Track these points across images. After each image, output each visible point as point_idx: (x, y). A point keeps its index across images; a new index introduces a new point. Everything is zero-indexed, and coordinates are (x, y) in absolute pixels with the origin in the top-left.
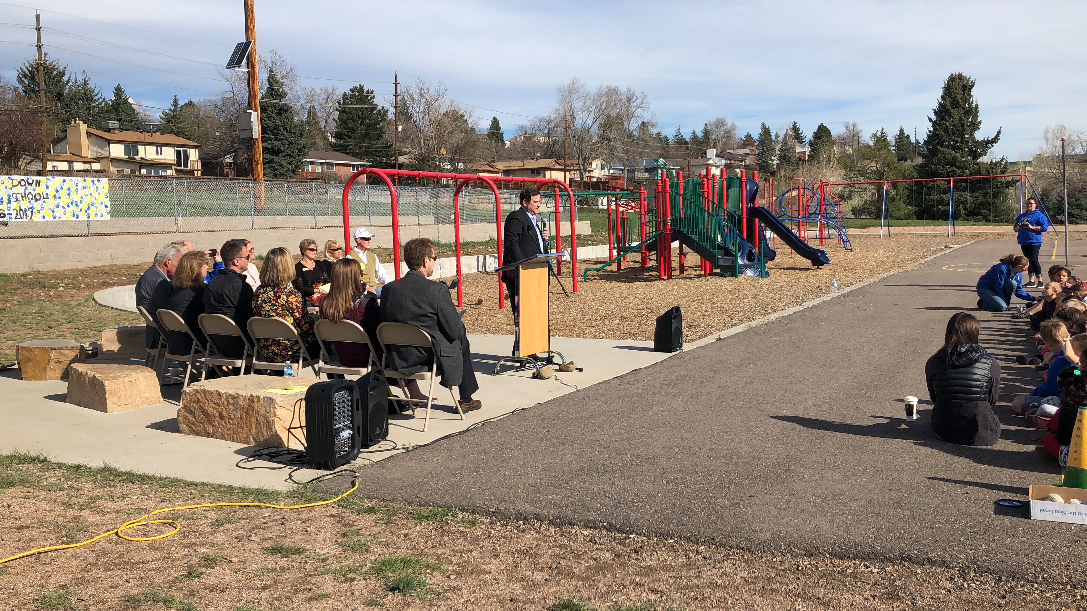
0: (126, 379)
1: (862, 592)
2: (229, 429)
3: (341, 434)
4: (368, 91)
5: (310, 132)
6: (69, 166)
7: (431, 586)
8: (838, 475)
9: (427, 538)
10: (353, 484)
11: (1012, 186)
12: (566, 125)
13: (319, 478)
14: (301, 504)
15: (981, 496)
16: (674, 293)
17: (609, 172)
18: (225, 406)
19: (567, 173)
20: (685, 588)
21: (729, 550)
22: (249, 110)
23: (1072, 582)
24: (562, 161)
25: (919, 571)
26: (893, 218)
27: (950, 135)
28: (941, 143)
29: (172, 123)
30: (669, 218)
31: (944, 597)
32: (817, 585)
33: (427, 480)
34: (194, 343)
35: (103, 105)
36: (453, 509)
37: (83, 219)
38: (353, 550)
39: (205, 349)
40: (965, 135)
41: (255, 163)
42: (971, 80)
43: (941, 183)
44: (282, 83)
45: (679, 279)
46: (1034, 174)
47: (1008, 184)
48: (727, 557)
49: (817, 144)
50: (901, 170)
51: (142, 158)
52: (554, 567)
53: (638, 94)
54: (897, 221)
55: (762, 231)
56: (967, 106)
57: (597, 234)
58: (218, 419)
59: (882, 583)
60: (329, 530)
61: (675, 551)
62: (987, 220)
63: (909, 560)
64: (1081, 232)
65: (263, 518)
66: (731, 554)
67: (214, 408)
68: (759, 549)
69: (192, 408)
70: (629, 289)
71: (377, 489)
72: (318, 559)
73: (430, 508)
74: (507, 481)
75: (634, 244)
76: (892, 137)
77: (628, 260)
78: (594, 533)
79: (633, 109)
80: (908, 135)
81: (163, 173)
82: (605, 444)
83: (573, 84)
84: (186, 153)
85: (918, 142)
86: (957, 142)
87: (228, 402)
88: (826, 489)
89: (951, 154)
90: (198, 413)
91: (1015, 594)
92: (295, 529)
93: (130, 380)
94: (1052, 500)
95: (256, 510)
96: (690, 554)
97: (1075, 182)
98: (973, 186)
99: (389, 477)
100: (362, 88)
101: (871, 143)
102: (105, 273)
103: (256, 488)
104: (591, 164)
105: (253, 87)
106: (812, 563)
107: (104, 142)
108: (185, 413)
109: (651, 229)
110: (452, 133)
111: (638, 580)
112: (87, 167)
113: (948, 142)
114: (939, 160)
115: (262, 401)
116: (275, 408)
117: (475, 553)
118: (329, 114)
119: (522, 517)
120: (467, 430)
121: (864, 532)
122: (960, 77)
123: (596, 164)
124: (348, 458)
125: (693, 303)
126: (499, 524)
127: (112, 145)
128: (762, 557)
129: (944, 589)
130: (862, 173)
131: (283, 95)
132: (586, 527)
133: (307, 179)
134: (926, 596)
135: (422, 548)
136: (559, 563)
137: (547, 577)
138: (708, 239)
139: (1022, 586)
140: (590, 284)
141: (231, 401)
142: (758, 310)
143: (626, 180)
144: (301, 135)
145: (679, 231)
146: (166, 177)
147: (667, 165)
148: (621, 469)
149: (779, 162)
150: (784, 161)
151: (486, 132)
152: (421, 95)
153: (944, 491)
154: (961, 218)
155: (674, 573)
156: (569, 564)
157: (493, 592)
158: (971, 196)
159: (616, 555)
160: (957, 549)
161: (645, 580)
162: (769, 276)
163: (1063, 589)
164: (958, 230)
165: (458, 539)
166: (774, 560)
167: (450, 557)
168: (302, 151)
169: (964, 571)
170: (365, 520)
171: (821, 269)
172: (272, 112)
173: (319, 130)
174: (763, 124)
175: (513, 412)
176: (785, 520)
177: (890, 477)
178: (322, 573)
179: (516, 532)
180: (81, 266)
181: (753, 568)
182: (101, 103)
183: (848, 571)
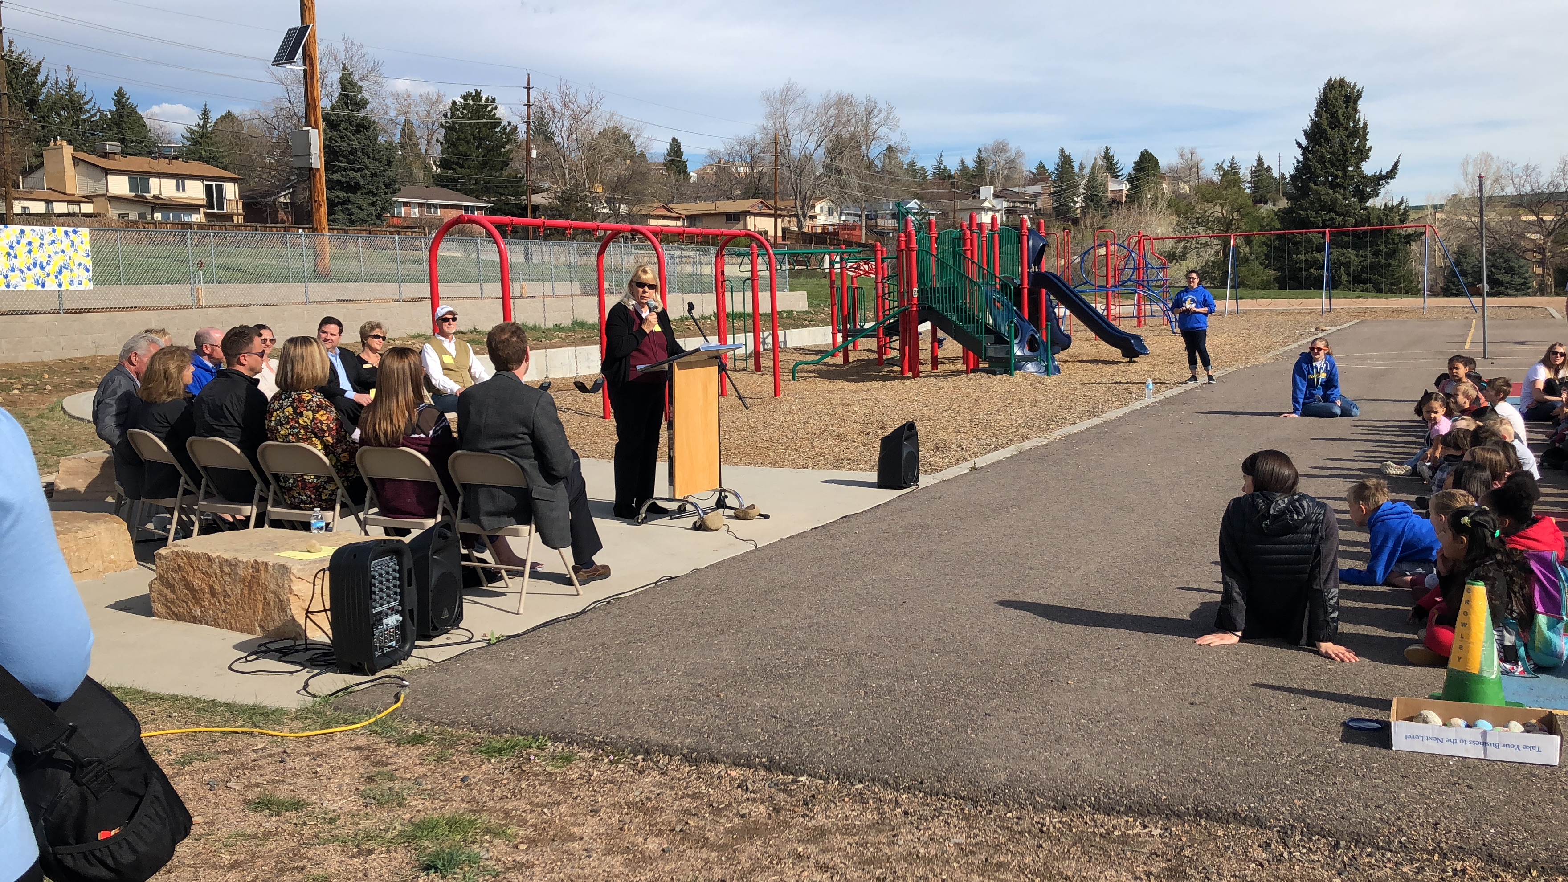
0: (80, 534)
1: (1133, 866)
2: (224, 612)
3: (385, 621)
4: (487, 99)
5: (405, 158)
6: (48, 209)
7: (487, 863)
8: (1118, 681)
9: (495, 783)
10: (397, 698)
11: (1415, 241)
12: (776, 149)
13: (347, 688)
14: (316, 729)
15: (1324, 713)
16: (919, 398)
17: (840, 218)
18: (219, 577)
19: (779, 220)
20: (869, 862)
21: (943, 800)
22: (306, 126)
23: (1441, 849)
24: (771, 203)
25: (1220, 833)
26: (1246, 286)
27: (1327, 168)
28: (1314, 179)
29: (200, 144)
30: (915, 289)
31: (1253, 875)
32: (1066, 855)
33: (508, 691)
34: (182, 480)
35: (98, 117)
36: (541, 737)
37: (52, 288)
38: (380, 804)
39: (199, 489)
40: (1348, 166)
41: (315, 205)
42: (1357, 88)
43: (1313, 235)
44: (361, 87)
45: (930, 376)
46: (1446, 223)
47: (1409, 239)
48: (939, 811)
49: (1139, 180)
50: (1258, 217)
51: (155, 197)
52: (678, 829)
53: (882, 105)
54: (1249, 291)
55: (1051, 308)
56: (1352, 125)
57: (817, 310)
58: (208, 596)
59: (1163, 853)
60: (349, 771)
61: (864, 801)
62: (1379, 290)
63: (1208, 815)
64: (1510, 307)
65: (255, 751)
66: (946, 806)
67: (203, 580)
68: (988, 799)
69: (171, 580)
70: (855, 392)
71: (431, 706)
72: (324, 818)
73: (507, 735)
74: (628, 692)
75: (868, 325)
76: (1247, 169)
77: (859, 348)
78: (747, 774)
79: (874, 127)
80: (1269, 167)
81: (187, 219)
82: (782, 633)
83: (788, 91)
84: (220, 189)
85: (1283, 176)
86: (1336, 177)
87: (222, 571)
88: (1098, 702)
89: (1328, 194)
90: (179, 586)
91: (1356, 869)
92: (300, 770)
93: (86, 535)
94: (1425, 721)
95: (245, 739)
96: (885, 807)
97: (1503, 236)
98: (1359, 240)
99: (452, 687)
100: (478, 95)
101: (1216, 178)
102: (85, 368)
103: (252, 703)
104: (813, 207)
105: (312, 93)
106: (1064, 820)
107: (98, 172)
108: (161, 587)
109: (892, 303)
110: (610, 160)
111: (800, 849)
112: (74, 209)
113: (1325, 177)
114: (1312, 203)
115: (271, 570)
116: (290, 580)
117: (563, 808)
118: (432, 132)
119: (642, 750)
120: (584, 612)
121: (1145, 772)
122: (1342, 83)
123: (820, 207)
124: (395, 657)
125: (945, 414)
126: (606, 760)
127: (110, 178)
128: (991, 811)
129: (1253, 862)
130: (1202, 221)
131: (363, 104)
132: (736, 765)
133: (398, 227)
134: (1226, 873)
135: (484, 800)
136: (687, 823)
137: (665, 846)
138: (973, 319)
139: (1369, 855)
140: (801, 385)
141: (227, 569)
142: (1037, 424)
143: (864, 231)
144: (389, 163)
145: (930, 308)
146: (190, 225)
147: (922, 209)
148: (801, 672)
149: (1084, 204)
150: (1092, 204)
151: (661, 160)
152: (565, 105)
153: (1270, 706)
154: (1341, 287)
155: (857, 838)
156: (702, 824)
157: (580, 871)
158: (1357, 256)
159: (774, 809)
160: (1278, 798)
161: (812, 849)
162: (1059, 372)
163: (1428, 860)
164: (1336, 305)
165: (541, 785)
166: (1009, 815)
167: (524, 815)
168: (391, 187)
169: (1286, 833)
170: (407, 755)
171: (1135, 362)
172: (346, 129)
173: (418, 155)
174: (1062, 151)
175: (656, 583)
176: (1030, 753)
177: (1195, 684)
178: (327, 841)
179: (631, 773)
180: (49, 357)
181: (975, 828)
182: (95, 115)
183: (1116, 833)
